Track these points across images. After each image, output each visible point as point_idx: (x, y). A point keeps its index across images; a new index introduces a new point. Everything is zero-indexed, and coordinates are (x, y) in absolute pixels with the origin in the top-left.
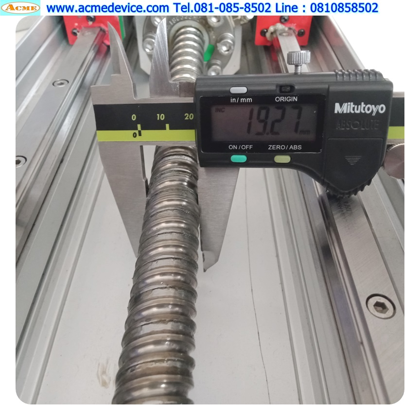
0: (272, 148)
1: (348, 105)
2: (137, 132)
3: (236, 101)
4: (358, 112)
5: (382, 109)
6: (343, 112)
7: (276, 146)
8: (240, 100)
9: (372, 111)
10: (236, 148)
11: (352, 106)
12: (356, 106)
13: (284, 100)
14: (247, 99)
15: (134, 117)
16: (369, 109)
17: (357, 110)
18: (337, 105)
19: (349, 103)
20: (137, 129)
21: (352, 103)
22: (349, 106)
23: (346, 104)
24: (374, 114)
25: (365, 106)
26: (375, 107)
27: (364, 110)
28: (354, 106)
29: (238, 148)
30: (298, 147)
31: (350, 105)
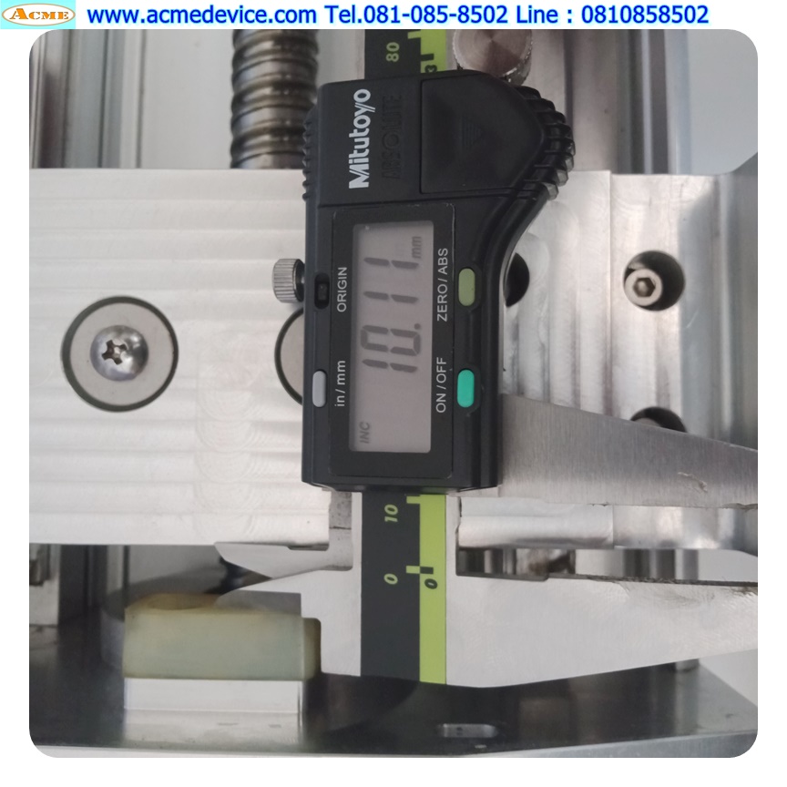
0: (443, 314)
1: (354, 164)
2: (424, 578)
3: (342, 394)
4: (367, 141)
5: (362, 96)
6: (366, 171)
7: (440, 305)
8: (340, 387)
9: (366, 113)
10: (444, 395)
11: (355, 154)
12: (356, 147)
13: (343, 294)
14: (339, 370)
15: (391, 579)
16: (362, 122)
17: (363, 143)
18: (353, 184)
19: (350, 161)
20: (416, 577)
21: (350, 156)
22: (356, 161)
23: (351, 167)
24: (372, 109)
25: (355, 131)
26: (358, 109)
27: (363, 130)
28: (355, 151)
29: (442, 391)
30: (442, 257)
31: (353, 159)
